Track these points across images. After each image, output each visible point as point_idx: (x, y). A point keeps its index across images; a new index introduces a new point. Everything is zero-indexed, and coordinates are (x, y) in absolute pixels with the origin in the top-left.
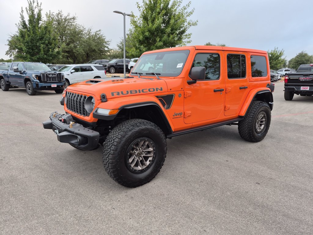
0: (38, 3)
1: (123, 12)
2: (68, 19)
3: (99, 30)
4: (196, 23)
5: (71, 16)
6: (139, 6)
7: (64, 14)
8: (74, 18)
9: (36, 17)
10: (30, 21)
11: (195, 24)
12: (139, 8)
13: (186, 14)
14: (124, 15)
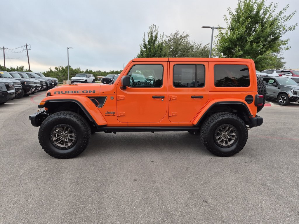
0: (156, 28)
1: (212, 27)
2: (183, 37)
3: (208, 44)
4: (294, 27)
5: (185, 34)
6: (227, 18)
7: (180, 33)
8: (187, 36)
9: (154, 38)
10: (149, 42)
11: (292, 29)
12: (226, 20)
13: (284, 18)
14: (213, 28)
